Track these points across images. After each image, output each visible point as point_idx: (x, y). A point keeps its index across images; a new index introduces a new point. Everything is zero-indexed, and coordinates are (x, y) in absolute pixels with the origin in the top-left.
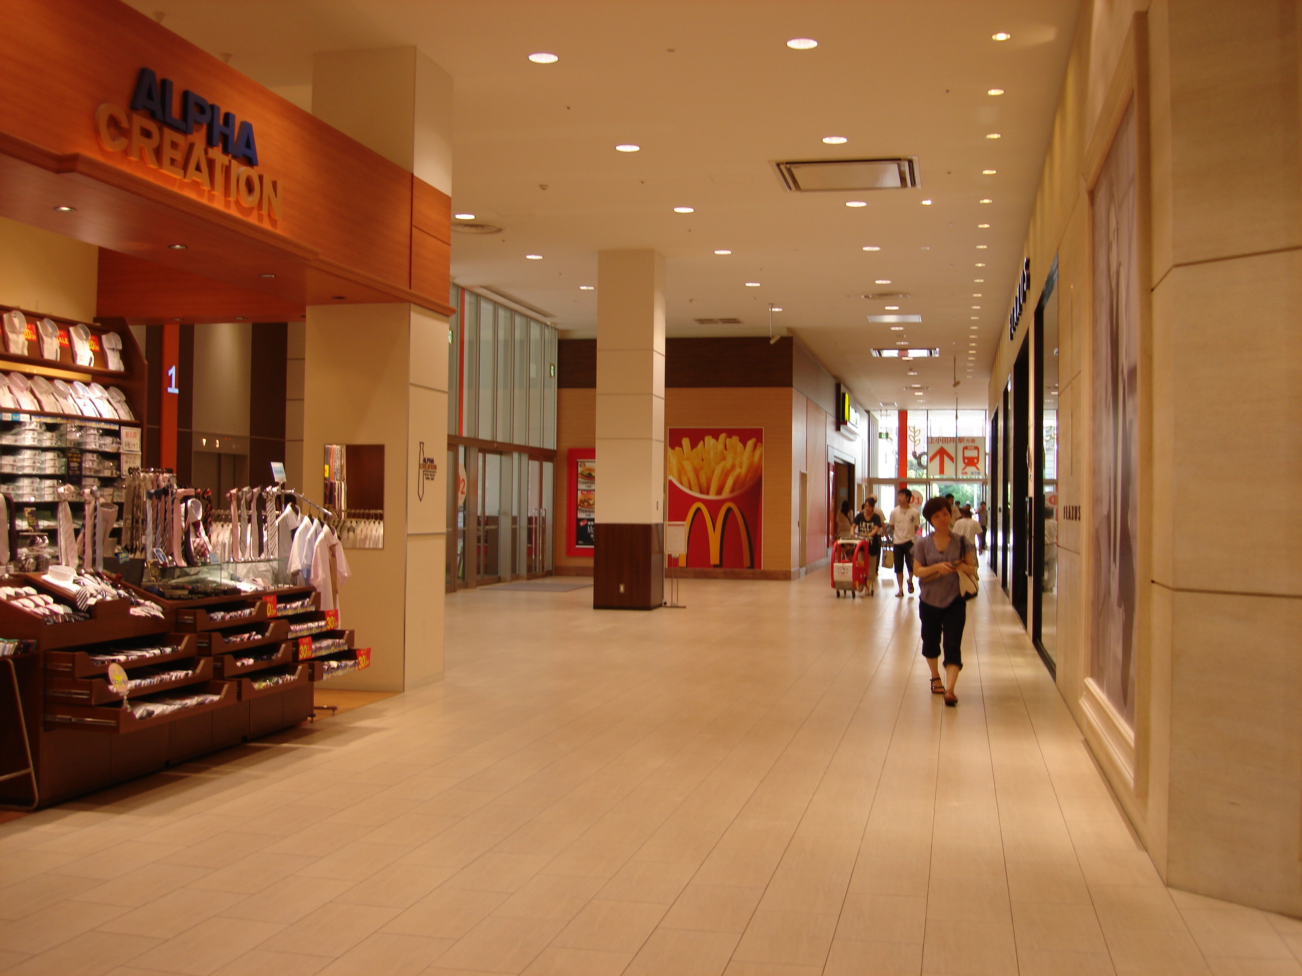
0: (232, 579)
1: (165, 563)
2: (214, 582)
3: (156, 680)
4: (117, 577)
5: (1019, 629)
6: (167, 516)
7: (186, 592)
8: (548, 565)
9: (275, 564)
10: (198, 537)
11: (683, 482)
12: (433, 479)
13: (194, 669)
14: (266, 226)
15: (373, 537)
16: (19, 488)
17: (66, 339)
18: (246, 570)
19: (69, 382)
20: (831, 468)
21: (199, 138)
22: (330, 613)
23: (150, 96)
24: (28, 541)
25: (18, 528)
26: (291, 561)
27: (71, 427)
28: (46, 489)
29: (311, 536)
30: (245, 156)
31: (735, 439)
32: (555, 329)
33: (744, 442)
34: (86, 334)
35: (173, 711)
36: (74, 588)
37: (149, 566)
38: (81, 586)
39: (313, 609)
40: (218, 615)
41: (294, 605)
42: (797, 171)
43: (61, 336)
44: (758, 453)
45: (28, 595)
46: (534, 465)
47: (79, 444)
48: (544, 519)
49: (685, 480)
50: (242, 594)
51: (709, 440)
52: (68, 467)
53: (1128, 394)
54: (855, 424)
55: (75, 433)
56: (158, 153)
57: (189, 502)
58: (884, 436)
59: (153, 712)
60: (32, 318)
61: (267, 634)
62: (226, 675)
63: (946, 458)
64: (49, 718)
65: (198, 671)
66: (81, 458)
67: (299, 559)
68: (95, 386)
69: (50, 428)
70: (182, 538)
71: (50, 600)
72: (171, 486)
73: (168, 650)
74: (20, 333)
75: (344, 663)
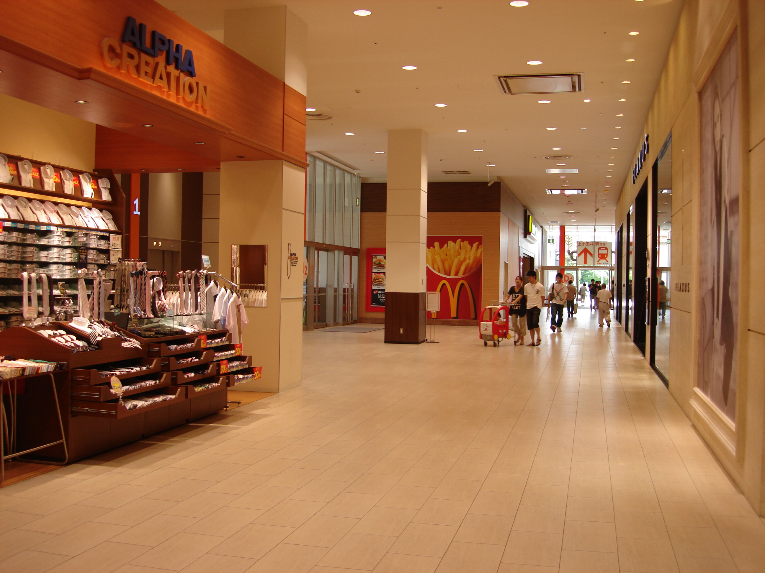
0: (180, 325)
1: (141, 316)
2: (169, 327)
3: (138, 386)
4: (113, 324)
5: (640, 356)
6: (142, 287)
7: (153, 333)
8: (355, 317)
9: (204, 316)
10: (160, 300)
11: (435, 268)
12: (295, 266)
13: (160, 379)
14: (200, 112)
15: (259, 300)
16: (50, 270)
17: (77, 182)
18: (187, 320)
19: (79, 207)
20: (521, 260)
21: (161, 59)
22: (238, 346)
23: (133, 34)
24: (60, 302)
25: (54, 294)
26: (214, 314)
27: (80, 233)
28: (67, 271)
29: (226, 299)
30: (188, 71)
31: (466, 242)
32: (360, 177)
33: (471, 244)
34: (89, 179)
35: (148, 405)
36: (89, 331)
37: (132, 317)
38: (92, 329)
39: (227, 343)
40: (173, 347)
41: (216, 341)
42: (510, 82)
43: (74, 180)
44: (479, 251)
45: (61, 335)
46: (347, 257)
47: (86, 244)
48: (353, 289)
49: (436, 267)
50: (186, 334)
51: (450, 243)
52: (79, 258)
53: (729, 214)
54: (535, 234)
55: (83, 238)
56: (138, 68)
57: (155, 279)
58: (551, 241)
59: (137, 405)
60: (58, 169)
61: (202, 358)
62: (179, 383)
63: (588, 254)
64: (74, 409)
65: (162, 380)
66: (87, 252)
67: (219, 313)
68: (94, 210)
69: (69, 234)
70: (151, 300)
71: (74, 338)
72: (143, 269)
73: (144, 368)
74: (51, 178)
75: (246, 376)
